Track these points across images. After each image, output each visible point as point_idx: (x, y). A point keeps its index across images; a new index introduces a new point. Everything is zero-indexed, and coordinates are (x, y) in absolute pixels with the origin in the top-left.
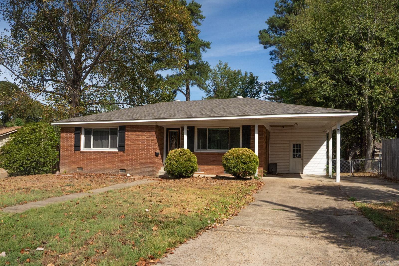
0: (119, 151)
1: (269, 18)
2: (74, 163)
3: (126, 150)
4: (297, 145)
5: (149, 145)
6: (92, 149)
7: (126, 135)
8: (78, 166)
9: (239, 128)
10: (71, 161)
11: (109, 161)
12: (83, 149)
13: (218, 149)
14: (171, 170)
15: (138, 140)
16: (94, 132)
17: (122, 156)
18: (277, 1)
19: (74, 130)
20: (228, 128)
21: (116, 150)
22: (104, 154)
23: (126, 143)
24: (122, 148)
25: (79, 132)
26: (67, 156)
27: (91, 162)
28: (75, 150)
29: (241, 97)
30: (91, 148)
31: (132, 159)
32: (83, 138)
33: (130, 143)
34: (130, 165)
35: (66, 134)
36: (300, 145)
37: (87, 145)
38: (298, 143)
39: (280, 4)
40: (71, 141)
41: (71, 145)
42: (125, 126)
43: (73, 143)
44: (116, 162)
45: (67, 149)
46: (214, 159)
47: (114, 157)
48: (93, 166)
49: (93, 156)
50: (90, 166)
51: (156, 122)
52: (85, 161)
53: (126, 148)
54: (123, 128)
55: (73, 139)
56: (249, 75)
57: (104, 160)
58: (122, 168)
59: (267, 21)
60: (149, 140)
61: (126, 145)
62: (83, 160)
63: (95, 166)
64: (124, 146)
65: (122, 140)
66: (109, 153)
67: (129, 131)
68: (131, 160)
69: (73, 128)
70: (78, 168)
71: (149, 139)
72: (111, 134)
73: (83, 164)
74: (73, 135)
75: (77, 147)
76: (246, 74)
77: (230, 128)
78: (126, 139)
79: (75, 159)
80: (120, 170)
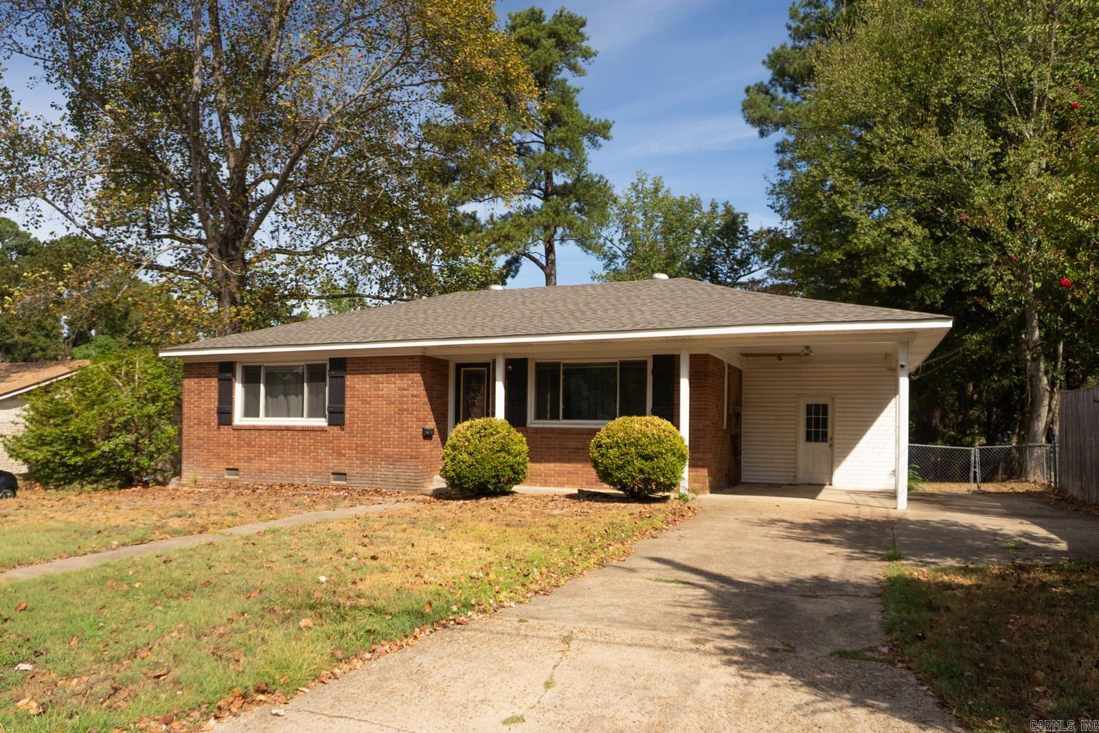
0: (329, 425)
1: (771, 52)
2: (218, 456)
3: (347, 422)
4: (817, 406)
5: (407, 410)
6: (263, 421)
7: (347, 383)
8: (228, 463)
9: (645, 363)
10: (209, 451)
11: (304, 452)
12: (239, 419)
13: (589, 419)
14: (457, 474)
15: (377, 397)
16: (267, 374)
17: (339, 438)
18: (794, 4)
19: (216, 370)
20: (616, 363)
21: (322, 422)
22: (292, 433)
23: (348, 403)
24: (337, 417)
25: (228, 375)
26: (199, 439)
27: (260, 455)
28: (220, 423)
29: (664, 277)
30: (258, 416)
31: (363, 445)
32: (239, 390)
33: (357, 404)
34: (358, 462)
35: (196, 380)
36: (825, 407)
37: (251, 411)
38: (821, 401)
39: (802, 12)
40: (210, 398)
41: (209, 409)
42: (344, 359)
43: (214, 405)
44: (322, 454)
45: (199, 419)
46: (579, 445)
47: (316, 441)
48: (265, 465)
49: (266, 439)
50: (256, 464)
51: (425, 348)
52: (244, 452)
53: (347, 416)
54: (341, 365)
55: (215, 394)
56: (721, 210)
57: (293, 447)
58: (337, 470)
59: (766, 59)
60: (407, 396)
61: (347, 409)
62: (239, 447)
63: (271, 463)
64: (343, 413)
65: (339, 397)
66: (304, 430)
67: (355, 372)
68: (361, 449)
69: (215, 364)
70: (228, 469)
71: (405, 392)
72: (310, 381)
73: (239, 459)
74: (214, 382)
75: (225, 415)
76: (714, 206)
77: (621, 363)
78: (348, 393)
79: (219, 445)
80: (333, 474)
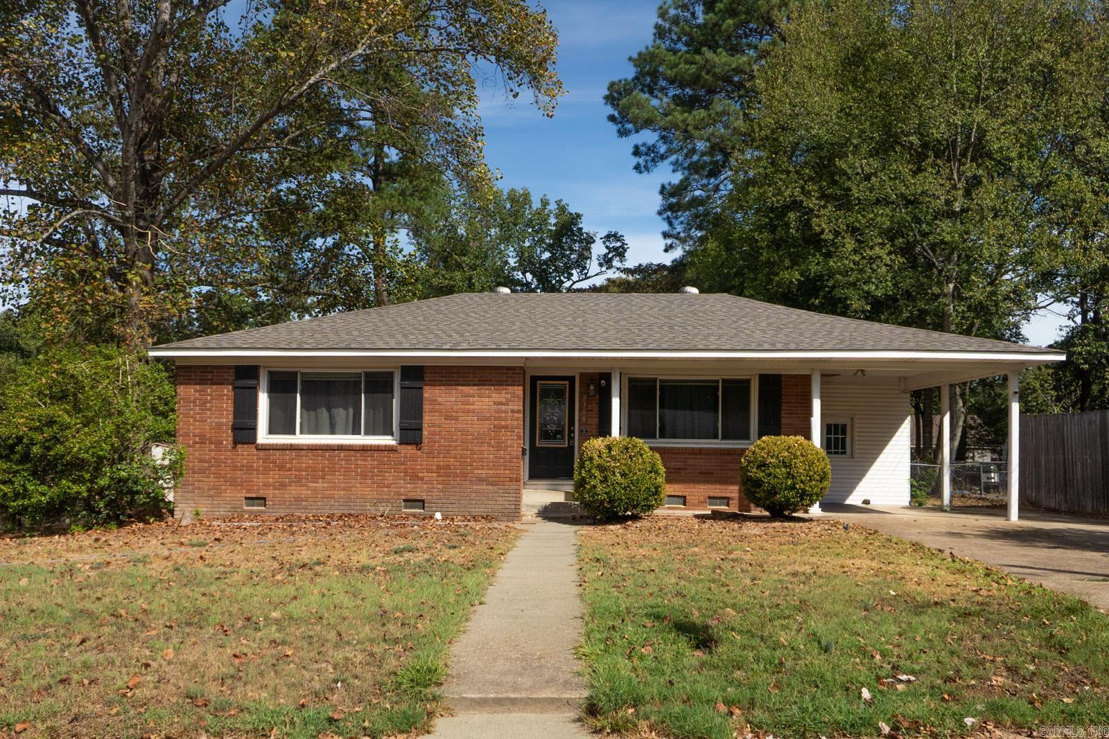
0: (401, 444)
2: (233, 482)
3: (425, 441)
4: (836, 426)
5: (506, 427)
6: (300, 439)
7: (426, 395)
8: (249, 491)
9: (748, 381)
10: (218, 476)
11: (364, 476)
12: (263, 436)
14: (609, 497)
15: (468, 411)
16: (303, 382)
17: (413, 459)
19: (232, 373)
20: (718, 381)
21: (387, 440)
22: (347, 453)
23: (427, 418)
24: (411, 434)
25: (251, 382)
26: (201, 461)
27: (298, 480)
28: (236, 443)
29: (695, 291)
30: (294, 433)
31: (448, 467)
32: (263, 400)
33: (438, 419)
34: (440, 487)
35: (198, 387)
36: (844, 427)
37: (282, 423)
38: (840, 421)
39: (672, 12)
40: (220, 410)
41: (219, 425)
42: (422, 367)
43: (228, 419)
44: (390, 477)
45: (202, 437)
46: (680, 465)
47: (381, 463)
48: (305, 492)
49: (307, 461)
50: (293, 491)
51: (527, 358)
52: (274, 476)
53: (425, 433)
54: (416, 373)
55: (228, 406)
56: (552, 206)
57: (348, 470)
58: (412, 495)
59: (635, 56)
60: (506, 412)
61: (425, 426)
62: (266, 471)
63: (315, 490)
64: (421, 430)
65: (413, 411)
66: (364, 449)
67: (433, 383)
68: (444, 472)
69: (229, 367)
70: (247, 498)
71: (503, 407)
72: (365, 393)
73: (266, 485)
74: (227, 390)
75: (244, 431)
76: (545, 203)
77: (723, 380)
78: (426, 407)
79: (235, 468)
80: (405, 501)
